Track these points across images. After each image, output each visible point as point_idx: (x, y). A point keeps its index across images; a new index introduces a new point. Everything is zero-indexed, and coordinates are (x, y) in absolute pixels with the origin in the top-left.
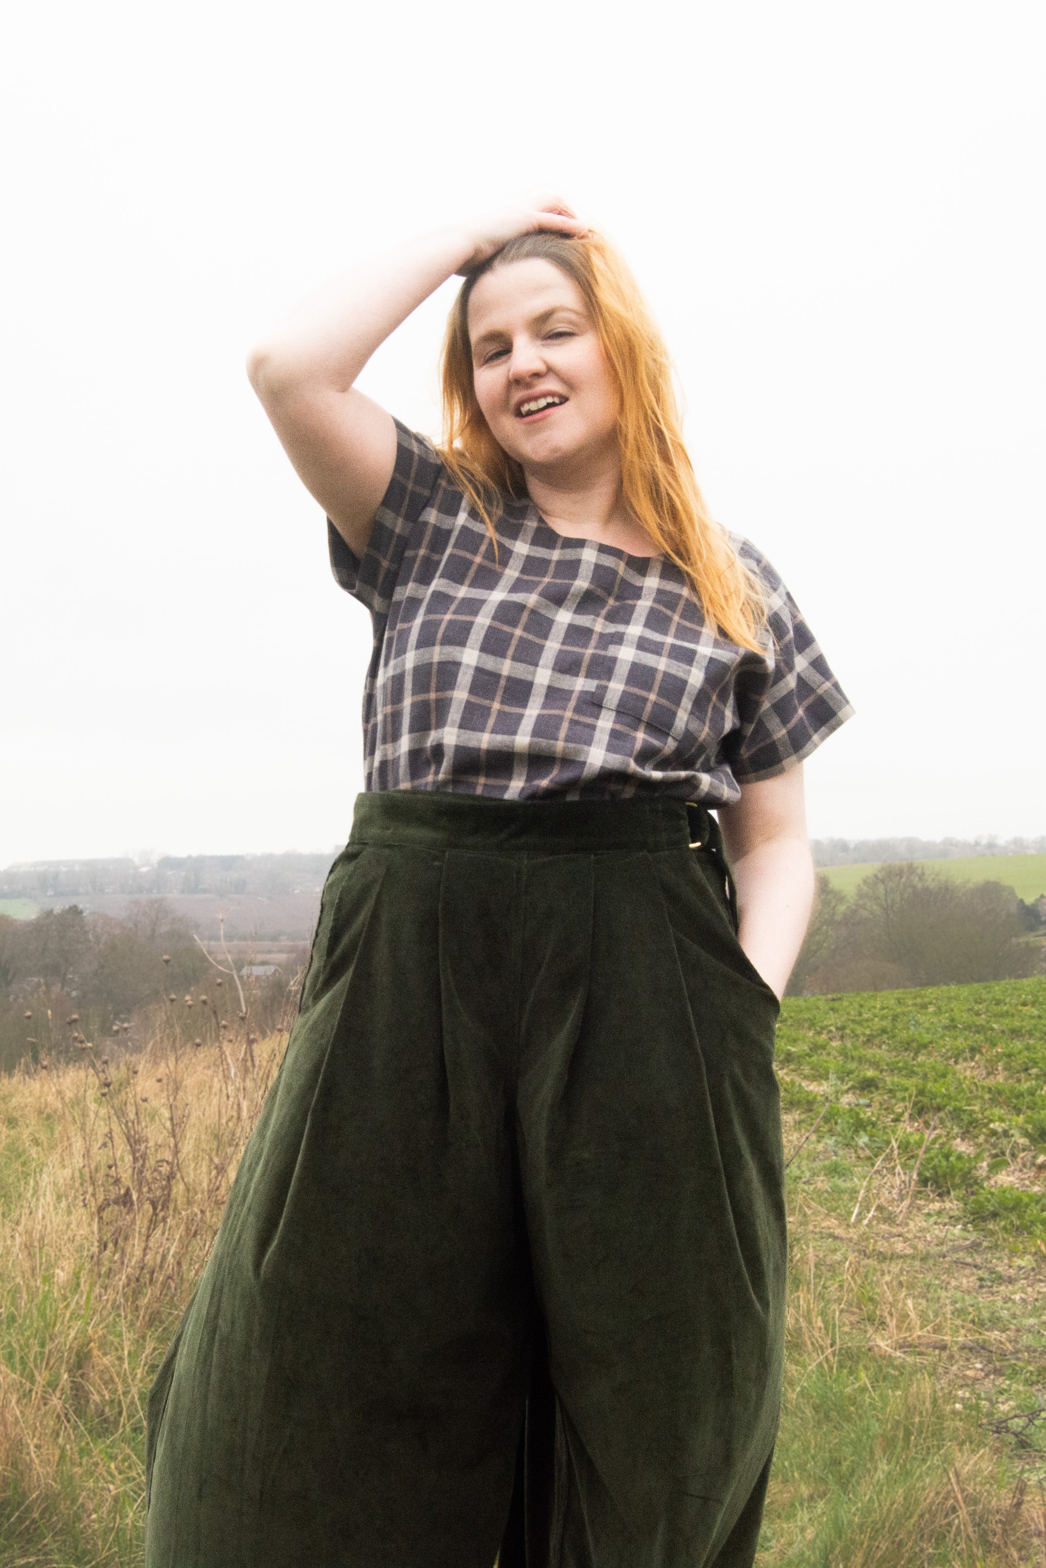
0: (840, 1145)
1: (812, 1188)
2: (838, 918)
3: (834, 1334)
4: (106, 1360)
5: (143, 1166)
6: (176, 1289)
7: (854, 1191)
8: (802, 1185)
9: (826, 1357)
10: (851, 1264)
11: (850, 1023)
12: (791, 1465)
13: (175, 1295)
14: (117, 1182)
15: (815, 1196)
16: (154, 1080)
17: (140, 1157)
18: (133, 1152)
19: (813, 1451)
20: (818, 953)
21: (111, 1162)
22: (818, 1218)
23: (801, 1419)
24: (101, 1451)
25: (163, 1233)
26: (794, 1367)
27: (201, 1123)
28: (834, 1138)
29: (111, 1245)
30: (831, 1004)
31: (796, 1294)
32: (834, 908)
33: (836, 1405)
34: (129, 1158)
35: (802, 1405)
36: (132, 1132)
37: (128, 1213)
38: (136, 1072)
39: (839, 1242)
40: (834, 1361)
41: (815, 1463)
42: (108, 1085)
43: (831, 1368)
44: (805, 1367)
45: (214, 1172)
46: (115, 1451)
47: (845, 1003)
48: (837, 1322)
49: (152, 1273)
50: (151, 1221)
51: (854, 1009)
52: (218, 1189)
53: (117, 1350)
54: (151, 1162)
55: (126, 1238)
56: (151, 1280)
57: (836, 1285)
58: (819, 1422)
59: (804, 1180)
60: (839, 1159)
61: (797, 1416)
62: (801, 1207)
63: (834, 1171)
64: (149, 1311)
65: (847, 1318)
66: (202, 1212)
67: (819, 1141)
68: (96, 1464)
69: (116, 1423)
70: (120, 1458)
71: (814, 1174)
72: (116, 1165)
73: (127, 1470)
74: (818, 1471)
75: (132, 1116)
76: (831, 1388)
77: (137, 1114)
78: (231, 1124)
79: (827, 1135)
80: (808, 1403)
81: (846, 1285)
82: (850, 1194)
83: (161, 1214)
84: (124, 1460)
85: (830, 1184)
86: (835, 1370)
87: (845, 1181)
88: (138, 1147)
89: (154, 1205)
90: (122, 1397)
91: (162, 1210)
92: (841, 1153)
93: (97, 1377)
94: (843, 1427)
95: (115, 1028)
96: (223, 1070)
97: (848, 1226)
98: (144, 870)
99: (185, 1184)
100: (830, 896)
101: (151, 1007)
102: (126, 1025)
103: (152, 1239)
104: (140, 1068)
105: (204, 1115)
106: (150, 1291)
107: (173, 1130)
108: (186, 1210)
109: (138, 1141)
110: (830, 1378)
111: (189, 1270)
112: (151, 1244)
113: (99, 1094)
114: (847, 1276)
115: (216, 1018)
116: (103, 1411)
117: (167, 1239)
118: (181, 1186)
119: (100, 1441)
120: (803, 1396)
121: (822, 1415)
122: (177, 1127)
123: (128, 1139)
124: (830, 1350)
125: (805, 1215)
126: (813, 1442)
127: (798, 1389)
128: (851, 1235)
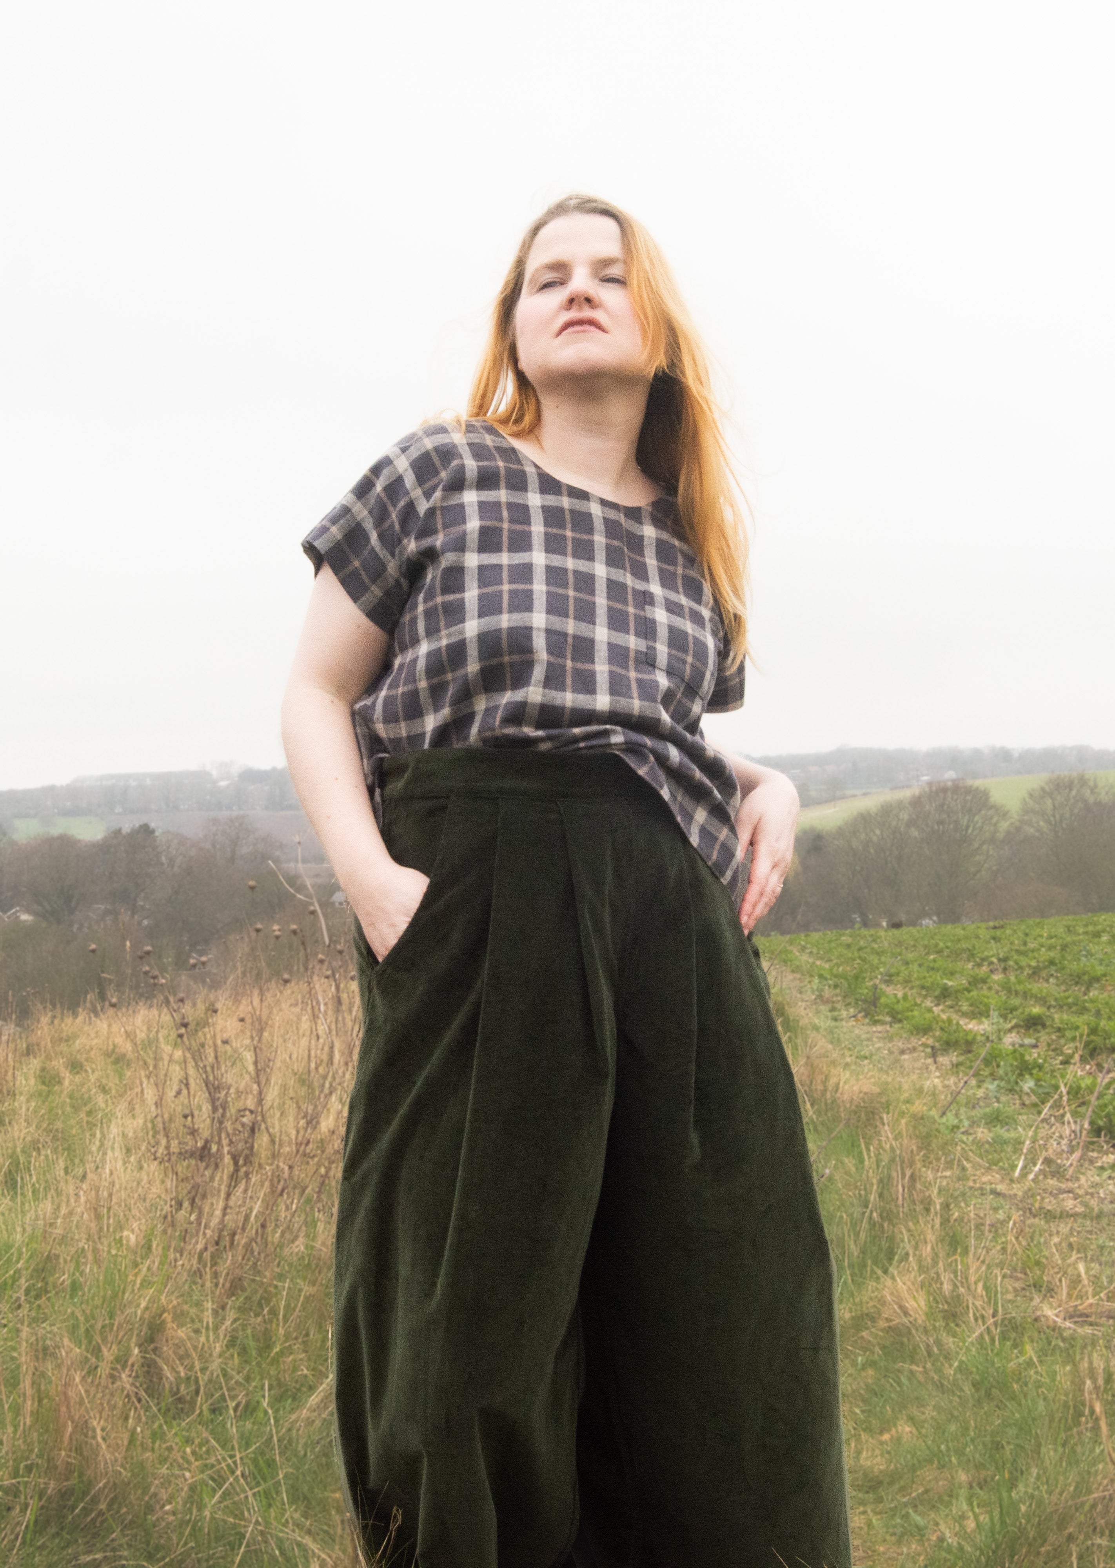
0: (1003, 1091)
1: (971, 1138)
2: (1000, 835)
3: (996, 1303)
4: (181, 1333)
5: (223, 1115)
6: (259, 1254)
7: (1018, 1143)
8: (960, 1136)
9: (988, 1328)
10: (1015, 1224)
11: (1013, 953)
12: (948, 1449)
13: (258, 1260)
14: (193, 1132)
15: (974, 1148)
16: (235, 1019)
17: (218, 1106)
18: (213, 1101)
19: (972, 1434)
20: (978, 876)
21: (187, 1111)
22: (978, 1173)
23: (960, 1397)
24: (176, 1434)
25: (246, 1191)
26: (951, 1340)
27: (287, 1067)
28: (996, 1083)
29: (186, 1204)
30: (992, 932)
31: (953, 1258)
32: (995, 825)
33: (998, 1382)
34: (206, 1107)
35: (960, 1382)
36: (211, 1078)
37: (206, 1168)
38: (215, 1011)
39: (1001, 1198)
40: (996, 1332)
41: (975, 1447)
42: (185, 1025)
43: (993, 1340)
44: (964, 1342)
45: (302, 1123)
46: (194, 1434)
47: (1008, 932)
48: (999, 1288)
49: (233, 1234)
50: (231, 1177)
51: (1018, 938)
52: (308, 1143)
53: (193, 1321)
54: (232, 1111)
55: (204, 1196)
56: (232, 1243)
57: (999, 1247)
58: (979, 1401)
59: (962, 1130)
60: (1001, 1106)
61: (954, 1394)
62: (959, 1160)
63: (995, 1119)
64: (230, 1277)
65: (1010, 1284)
66: (291, 1167)
67: (979, 1087)
68: (170, 1449)
69: (193, 1403)
70: (197, 1441)
71: (974, 1123)
72: (193, 1116)
73: (205, 1456)
74: (977, 1456)
75: (211, 1059)
76: (993, 1363)
77: (216, 1057)
78: (321, 1070)
79: (989, 1079)
80: (967, 1379)
81: (1009, 1247)
82: (1014, 1145)
83: (244, 1169)
84: (200, 1445)
85: (991, 1135)
86: (997, 1343)
87: (1008, 1130)
88: (217, 1095)
89: (235, 1158)
90: (199, 1374)
91: (245, 1164)
92: (1003, 1099)
93: (171, 1352)
94: (1006, 1406)
95: (192, 961)
96: (313, 1007)
97: (1012, 1181)
98: (223, 784)
99: (270, 1135)
100: (990, 812)
101: (231, 937)
102: (204, 959)
103: (233, 1198)
104: (219, 1006)
105: (290, 1058)
106: (230, 1254)
107: (258, 1075)
108: (271, 1164)
109: (217, 1089)
110: (992, 1351)
111: (275, 1232)
112: (231, 1203)
113: (173, 1035)
114: (1011, 1238)
115: (305, 949)
116: (178, 1390)
117: (251, 1198)
118: (266, 1138)
119: (174, 1423)
120: (961, 1371)
121: (983, 1392)
122: (261, 1072)
123: (207, 1085)
124: (992, 1320)
125: (964, 1169)
126: (972, 1423)
127: (956, 1364)
128: (1015, 1191)
